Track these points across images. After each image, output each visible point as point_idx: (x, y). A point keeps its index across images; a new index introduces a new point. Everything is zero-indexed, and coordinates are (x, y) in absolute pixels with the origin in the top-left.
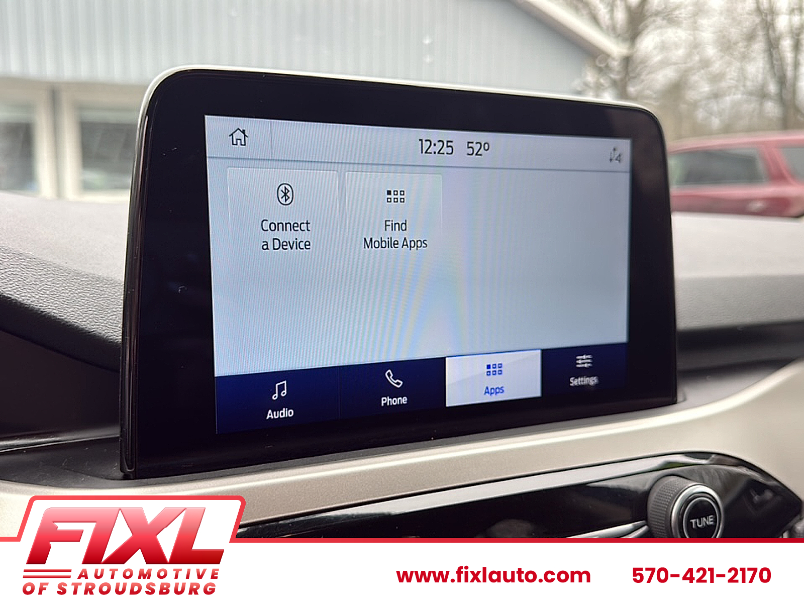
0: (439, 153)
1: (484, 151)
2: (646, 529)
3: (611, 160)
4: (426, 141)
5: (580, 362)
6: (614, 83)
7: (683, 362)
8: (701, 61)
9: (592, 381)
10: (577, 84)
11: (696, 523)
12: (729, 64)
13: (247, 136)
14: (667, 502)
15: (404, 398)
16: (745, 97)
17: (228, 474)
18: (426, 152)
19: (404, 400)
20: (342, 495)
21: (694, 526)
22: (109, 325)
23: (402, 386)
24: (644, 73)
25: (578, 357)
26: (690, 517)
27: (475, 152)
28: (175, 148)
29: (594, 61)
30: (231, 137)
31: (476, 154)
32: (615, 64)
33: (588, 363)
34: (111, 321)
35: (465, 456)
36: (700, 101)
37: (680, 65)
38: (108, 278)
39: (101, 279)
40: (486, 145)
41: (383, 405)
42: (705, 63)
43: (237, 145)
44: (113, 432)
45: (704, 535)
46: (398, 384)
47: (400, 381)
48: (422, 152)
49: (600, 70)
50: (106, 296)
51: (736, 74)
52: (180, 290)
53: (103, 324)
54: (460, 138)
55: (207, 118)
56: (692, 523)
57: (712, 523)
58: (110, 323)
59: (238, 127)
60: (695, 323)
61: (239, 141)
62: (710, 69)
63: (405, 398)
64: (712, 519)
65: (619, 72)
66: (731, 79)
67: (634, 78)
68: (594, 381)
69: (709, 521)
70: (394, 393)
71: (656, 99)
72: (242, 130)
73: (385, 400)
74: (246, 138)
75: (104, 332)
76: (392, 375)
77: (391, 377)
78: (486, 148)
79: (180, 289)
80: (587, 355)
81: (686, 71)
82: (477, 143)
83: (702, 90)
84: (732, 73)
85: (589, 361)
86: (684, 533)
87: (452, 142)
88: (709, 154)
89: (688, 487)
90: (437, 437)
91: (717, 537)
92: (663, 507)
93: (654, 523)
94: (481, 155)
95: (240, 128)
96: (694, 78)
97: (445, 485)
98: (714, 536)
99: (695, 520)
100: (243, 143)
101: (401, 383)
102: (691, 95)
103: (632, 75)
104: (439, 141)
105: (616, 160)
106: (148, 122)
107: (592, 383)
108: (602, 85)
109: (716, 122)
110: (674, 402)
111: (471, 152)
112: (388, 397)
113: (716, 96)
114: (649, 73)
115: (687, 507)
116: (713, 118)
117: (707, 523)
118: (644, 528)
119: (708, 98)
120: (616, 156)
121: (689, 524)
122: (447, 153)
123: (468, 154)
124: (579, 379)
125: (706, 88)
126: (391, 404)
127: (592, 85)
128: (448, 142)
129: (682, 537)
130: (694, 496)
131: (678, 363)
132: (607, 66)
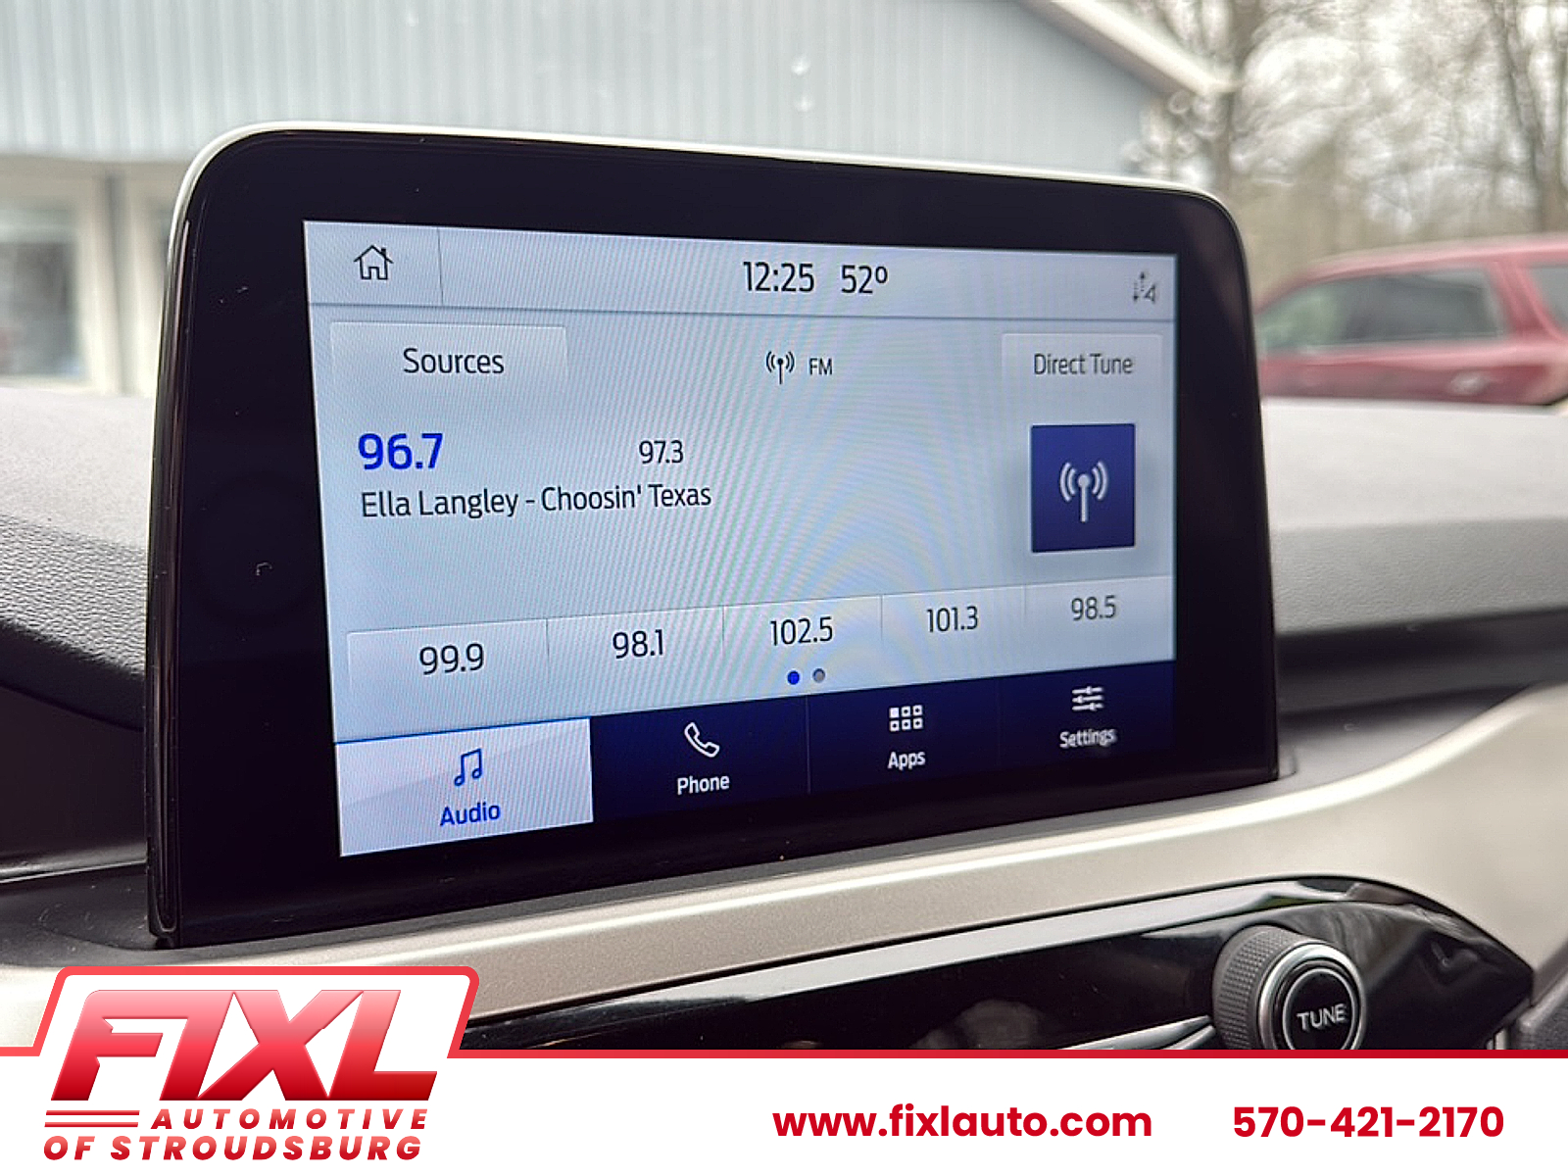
0: (784, 289)
1: (876, 282)
2: (1210, 1032)
3: (1136, 297)
4: (758, 265)
5: (1079, 700)
6: (1205, 147)
7: (1289, 698)
8: (1374, 99)
9: (1105, 737)
10: (1130, 150)
11: (1309, 1018)
12: (1430, 104)
13: (391, 262)
14: (1251, 977)
15: (723, 778)
16: (1461, 168)
17: (361, 936)
18: (758, 288)
19: (723, 783)
20: (591, 974)
21: (1304, 1026)
22: (133, 642)
23: (719, 753)
24: (1264, 126)
25: (1076, 692)
26: (1299, 1005)
27: (858, 287)
28: (245, 289)
29: (1165, 104)
30: (359, 262)
31: (861, 291)
32: (1206, 109)
33: (1096, 702)
34: (135, 633)
35: (841, 893)
36: (1373, 178)
37: (1334, 109)
38: (133, 548)
39: (120, 550)
40: (881, 272)
41: (680, 792)
42: (1383, 105)
43: (370, 278)
44: (134, 855)
45: (1327, 1043)
46: (710, 749)
47: (713, 745)
48: (750, 288)
49: (1177, 122)
50: (127, 583)
51: (1445, 125)
52: (258, 571)
53: (118, 641)
54: (826, 258)
55: (309, 226)
56: (1300, 1019)
57: (1342, 1019)
58: (133, 638)
59: (372, 243)
60: (1320, 618)
61: (374, 271)
62: (1394, 115)
63: (726, 777)
64: (1341, 1012)
65: (1213, 125)
66: (1435, 134)
67: (1245, 135)
68: (1108, 737)
69: (1337, 1015)
70: (703, 768)
71: (1288, 177)
72: (380, 249)
73: (686, 784)
74: (388, 263)
75: (120, 656)
76: (698, 733)
77: (696, 737)
78: (881, 278)
79: (260, 568)
80: (1093, 687)
81: (1345, 120)
82: (861, 268)
83: (1376, 157)
84: (1436, 122)
85: (1098, 698)
86: (1284, 1040)
87: (810, 266)
88: (1389, 283)
89: (1295, 948)
90: (791, 855)
91: (1353, 1048)
92: (1242, 988)
93: (1225, 1020)
94: (870, 292)
95: (375, 246)
96: (1362, 134)
97: (803, 950)
98: (1345, 1044)
99: (1307, 1014)
100: (382, 275)
101: (717, 747)
102: (1357, 168)
103: (1239, 130)
104: (784, 265)
105: (1147, 296)
106: (188, 236)
107: (1104, 742)
108: (1181, 150)
109: (1405, 220)
110: (1271, 776)
111: (851, 287)
112: (691, 778)
113: (1405, 168)
114: (1274, 125)
115: (1290, 988)
116: (1400, 211)
117: (1333, 1019)
118: (1209, 1030)
119: (1390, 173)
120: (1146, 290)
121: (1295, 1022)
122: (801, 289)
123: (844, 290)
124: (1079, 734)
125: (1384, 153)
126: (697, 790)
127: (1161, 150)
128: (802, 266)
129: (1280, 1047)
130: (1306, 965)
131: (1280, 700)
132: (1190, 113)
